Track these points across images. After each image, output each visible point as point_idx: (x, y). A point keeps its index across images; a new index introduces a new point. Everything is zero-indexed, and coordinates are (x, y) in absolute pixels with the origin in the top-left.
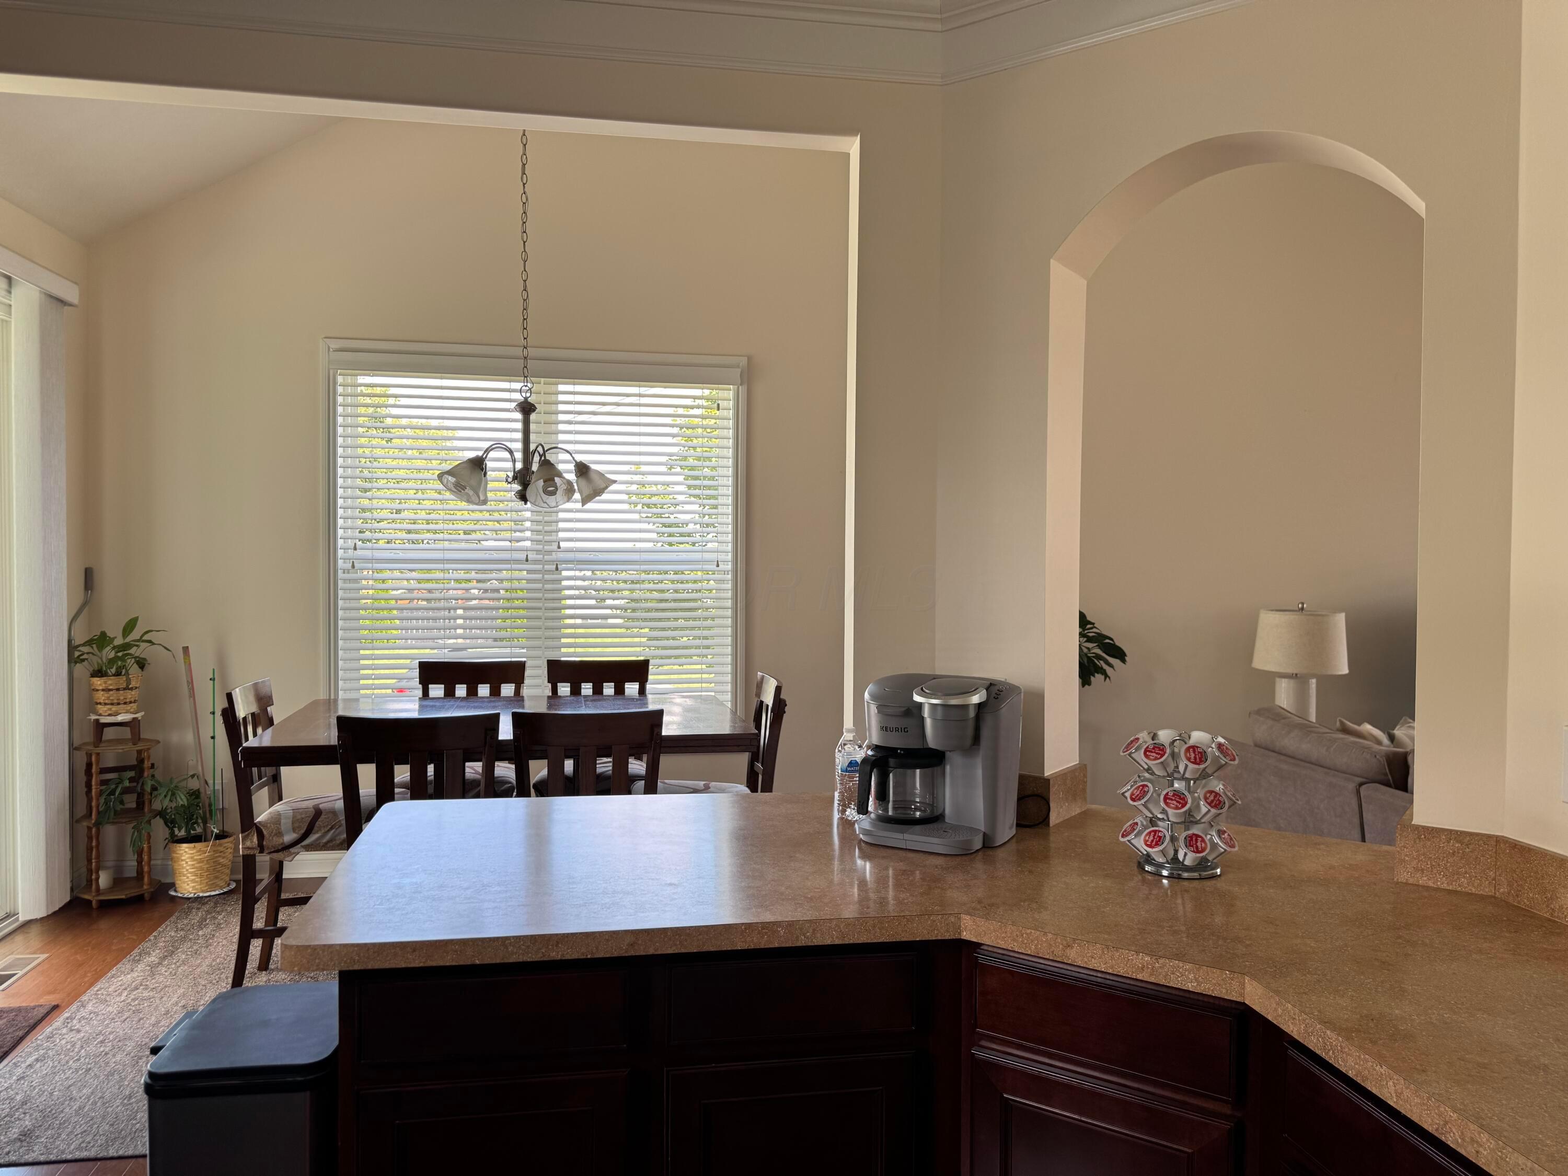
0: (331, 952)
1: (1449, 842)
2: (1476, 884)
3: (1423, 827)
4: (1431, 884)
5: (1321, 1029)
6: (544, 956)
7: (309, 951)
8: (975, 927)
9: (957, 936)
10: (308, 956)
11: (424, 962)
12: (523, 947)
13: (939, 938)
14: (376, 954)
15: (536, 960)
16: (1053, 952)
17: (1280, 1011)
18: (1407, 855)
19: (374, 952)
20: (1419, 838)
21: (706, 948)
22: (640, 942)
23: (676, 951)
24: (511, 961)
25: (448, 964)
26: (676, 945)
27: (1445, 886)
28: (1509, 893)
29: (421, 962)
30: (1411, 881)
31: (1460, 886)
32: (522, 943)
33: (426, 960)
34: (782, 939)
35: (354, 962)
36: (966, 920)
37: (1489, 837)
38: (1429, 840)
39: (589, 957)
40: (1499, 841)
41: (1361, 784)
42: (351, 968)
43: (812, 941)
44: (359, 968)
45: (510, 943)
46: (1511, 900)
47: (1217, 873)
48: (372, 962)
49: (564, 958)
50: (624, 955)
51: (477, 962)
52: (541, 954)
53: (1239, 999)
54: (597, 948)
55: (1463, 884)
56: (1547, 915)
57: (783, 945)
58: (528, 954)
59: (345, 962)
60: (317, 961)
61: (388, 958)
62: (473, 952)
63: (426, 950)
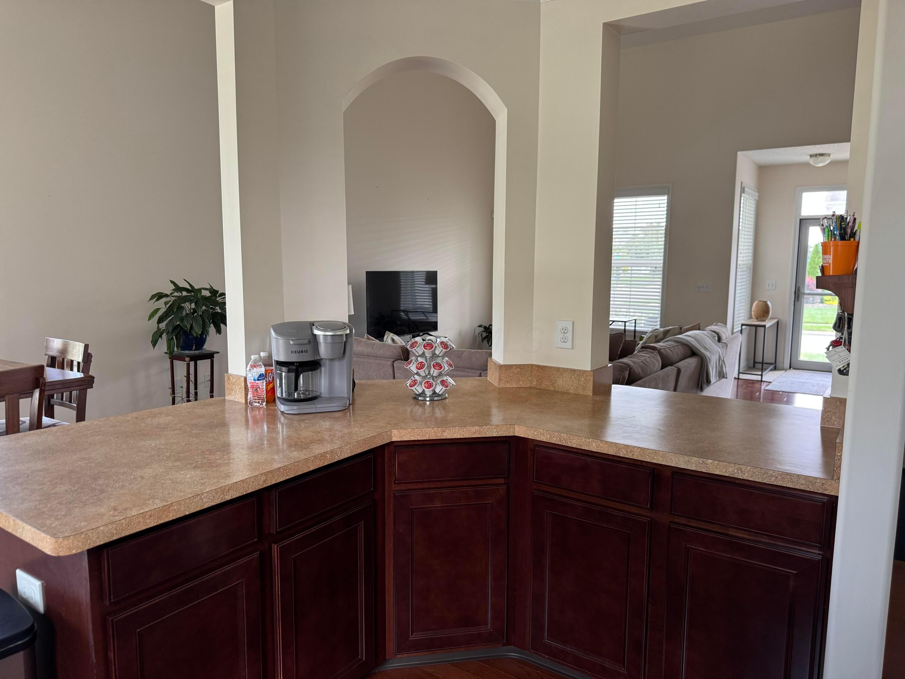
0: (98, 533)
1: (516, 369)
2: (525, 383)
3: (508, 365)
4: (511, 386)
5: (558, 434)
6: (222, 499)
7: (83, 536)
8: (399, 434)
9: (391, 441)
10: (82, 540)
11: (157, 522)
12: (211, 497)
13: (385, 443)
14: (127, 526)
15: (218, 503)
16: (437, 436)
17: (536, 433)
18: (502, 377)
19: (126, 525)
20: (507, 369)
21: (297, 474)
22: (268, 479)
23: (285, 479)
24: (205, 507)
25: (171, 519)
26: (284, 476)
27: (515, 386)
28: (537, 384)
29: (154, 523)
30: (504, 386)
31: (520, 385)
32: (210, 495)
33: (158, 521)
34: (329, 460)
35: (113, 534)
36: (395, 432)
37: (529, 365)
38: (510, 369)
39: (244, 494)
40: (532, 365)
41: (394, 362)
42: (111, 540)
43: (340, 458)
44: (117, 538)
45: (204, 497)
46: (538, 387)
47: (446, 396)
48: (124, 532)
49: (232, 498)
50: (261, 488)
51: (187, 513)
52: (220, 499)
53: (513, 435)
54: (248, 487)
55: (521, 384)
56: (553, 389)
57: (329, 463)
58: (213, 501)
59: (107, 537)
60: (89, 541)
61: (135, 526)
62: (185, 508)
63: (158, 514)
